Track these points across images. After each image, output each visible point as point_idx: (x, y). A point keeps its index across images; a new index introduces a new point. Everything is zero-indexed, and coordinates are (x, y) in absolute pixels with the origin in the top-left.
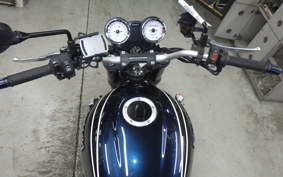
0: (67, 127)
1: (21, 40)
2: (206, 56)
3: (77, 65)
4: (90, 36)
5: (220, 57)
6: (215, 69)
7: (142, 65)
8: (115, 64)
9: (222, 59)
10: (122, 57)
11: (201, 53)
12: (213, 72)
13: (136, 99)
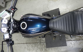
0: (32, 46)
1: (3, 51)
2: (12, 11)
3: (11, 40)
4: (4, 37)
5: (13, 8)
6: (16, 9)
7: (13, 25)
8: (12, 31)
9: (14, 8)
10: (11, 30)
11: (12, 12)
12: (17, 10)
13: (21, 26)
